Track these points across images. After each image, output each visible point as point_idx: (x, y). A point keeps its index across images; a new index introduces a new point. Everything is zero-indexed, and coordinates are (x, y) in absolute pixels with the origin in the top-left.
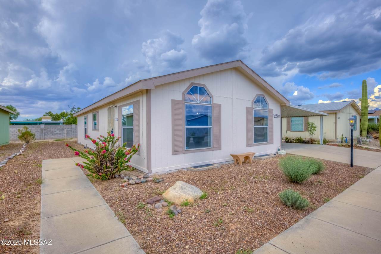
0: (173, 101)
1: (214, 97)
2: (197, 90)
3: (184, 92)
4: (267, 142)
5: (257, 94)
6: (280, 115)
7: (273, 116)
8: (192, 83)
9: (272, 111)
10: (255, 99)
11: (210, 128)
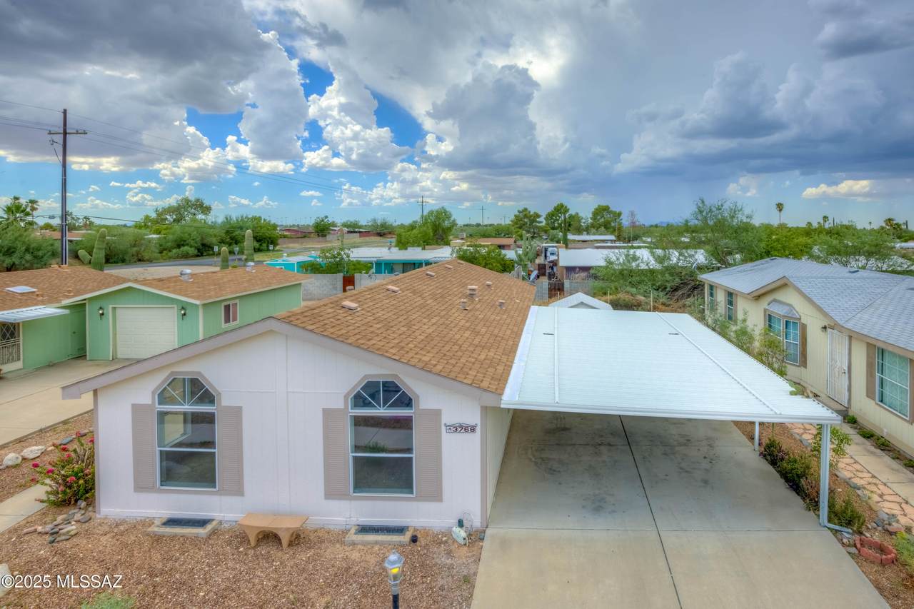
0: (134, 407)
1: (222, 393)
2: (184, 383)
3: (154, 390)
4: (411, 496)
5: (366, 376)
6: (479, 424)
7: (443, 428)
8: (172, 373)
9: (437, 413)
10: (359, 389)
11: (215, 453)
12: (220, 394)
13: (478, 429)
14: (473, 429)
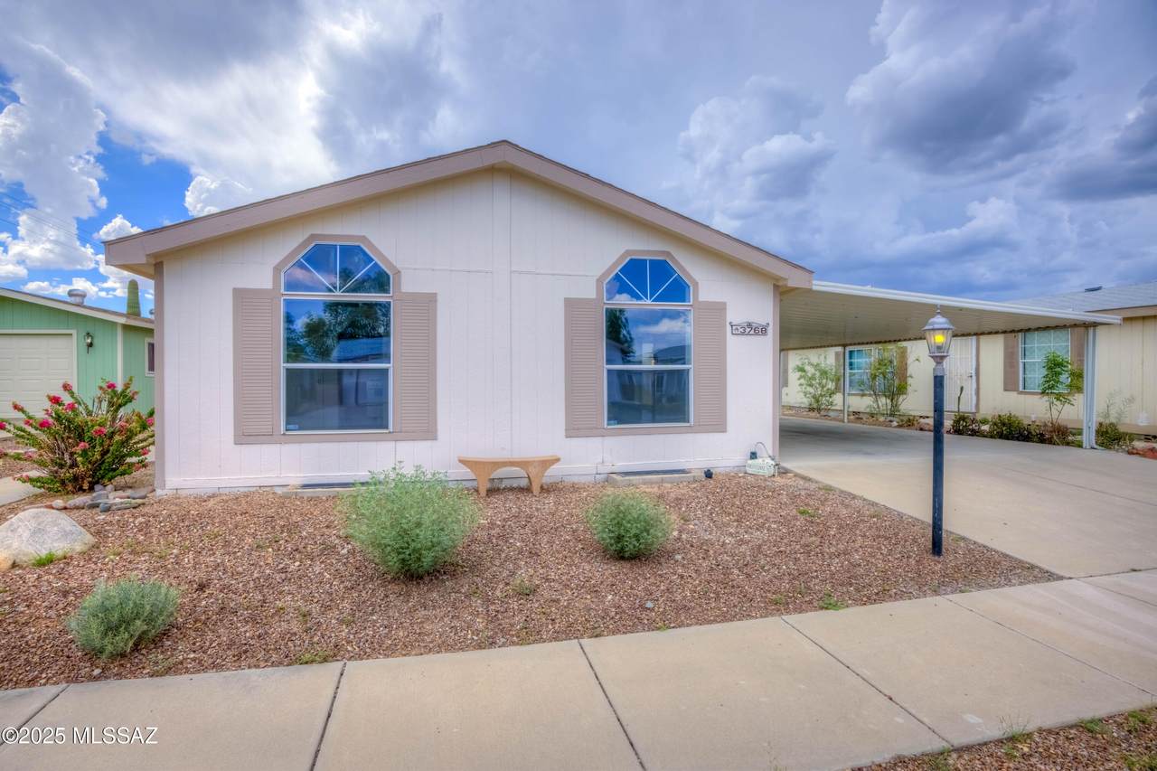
0: (241, 296)
1: (403, 272)
2: (333, 254)
3: (278, 265)
4: (688, 425)
5: (628, 252)
6: (771, 324)
7: (729, 328)
8: (313, 237)
9: (720, 308)
10: (617, 271)
11: (386, 370)
12: (399, 272)
13: (770, 330)
14: (763, 331)
